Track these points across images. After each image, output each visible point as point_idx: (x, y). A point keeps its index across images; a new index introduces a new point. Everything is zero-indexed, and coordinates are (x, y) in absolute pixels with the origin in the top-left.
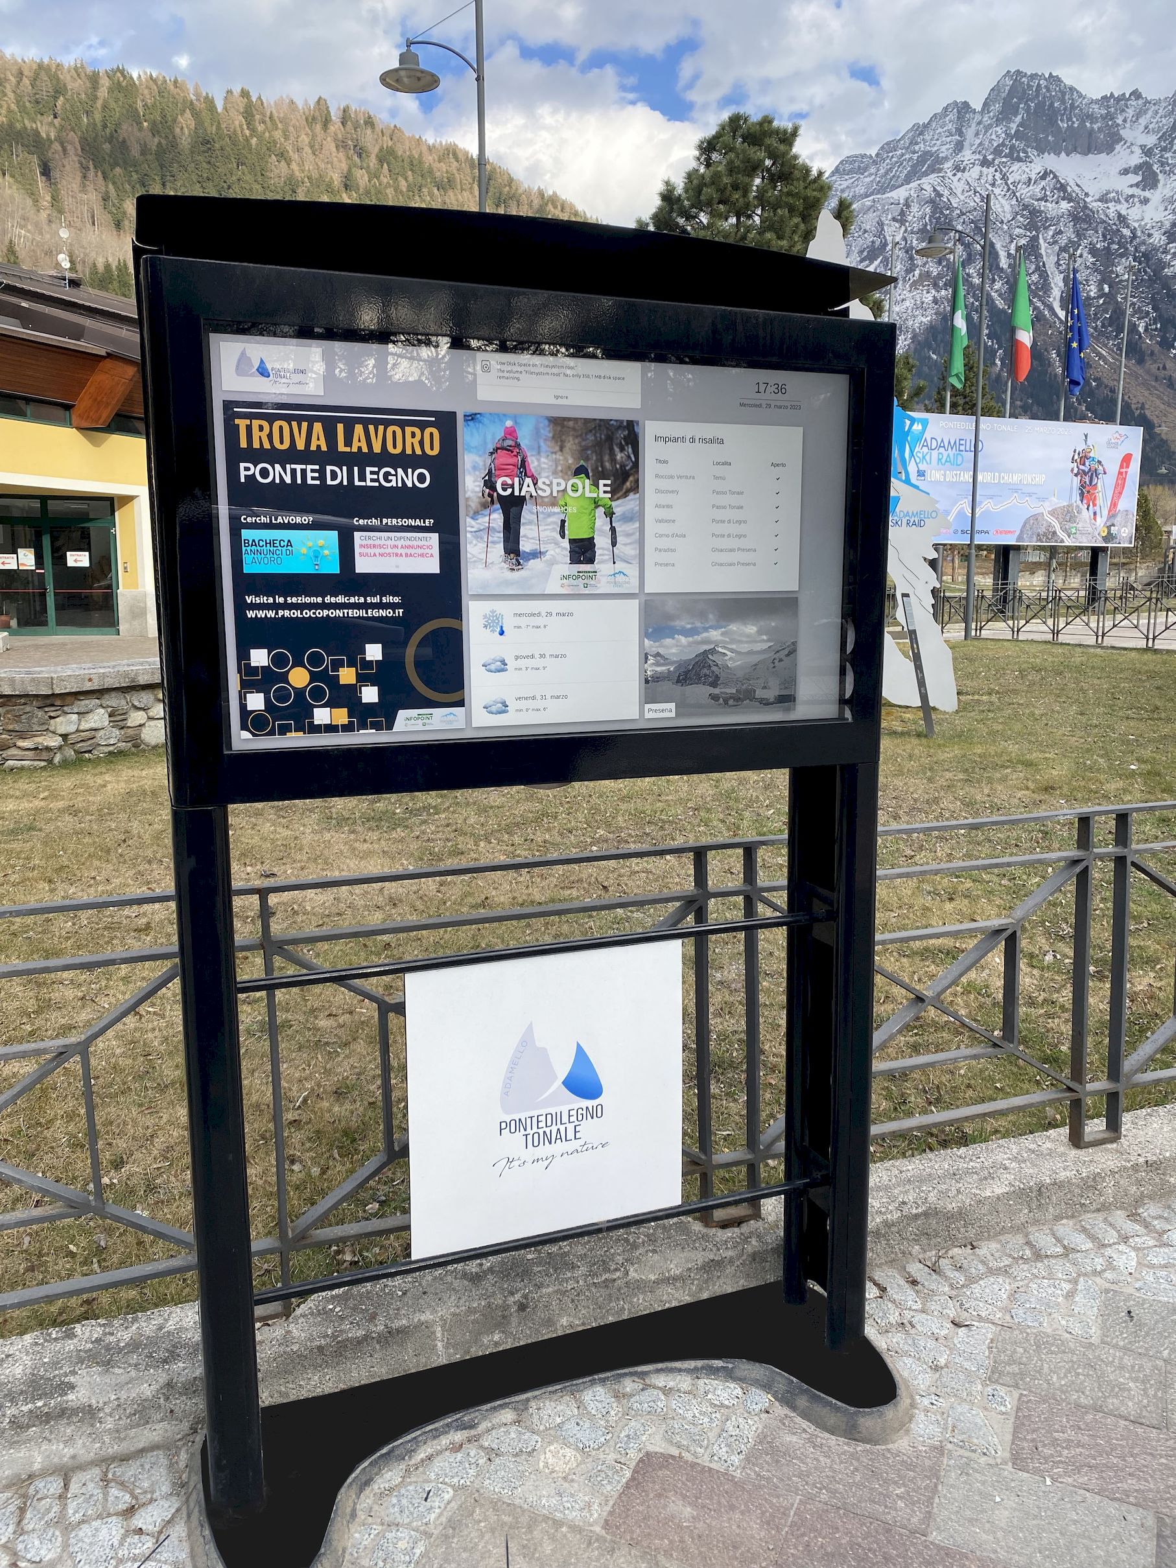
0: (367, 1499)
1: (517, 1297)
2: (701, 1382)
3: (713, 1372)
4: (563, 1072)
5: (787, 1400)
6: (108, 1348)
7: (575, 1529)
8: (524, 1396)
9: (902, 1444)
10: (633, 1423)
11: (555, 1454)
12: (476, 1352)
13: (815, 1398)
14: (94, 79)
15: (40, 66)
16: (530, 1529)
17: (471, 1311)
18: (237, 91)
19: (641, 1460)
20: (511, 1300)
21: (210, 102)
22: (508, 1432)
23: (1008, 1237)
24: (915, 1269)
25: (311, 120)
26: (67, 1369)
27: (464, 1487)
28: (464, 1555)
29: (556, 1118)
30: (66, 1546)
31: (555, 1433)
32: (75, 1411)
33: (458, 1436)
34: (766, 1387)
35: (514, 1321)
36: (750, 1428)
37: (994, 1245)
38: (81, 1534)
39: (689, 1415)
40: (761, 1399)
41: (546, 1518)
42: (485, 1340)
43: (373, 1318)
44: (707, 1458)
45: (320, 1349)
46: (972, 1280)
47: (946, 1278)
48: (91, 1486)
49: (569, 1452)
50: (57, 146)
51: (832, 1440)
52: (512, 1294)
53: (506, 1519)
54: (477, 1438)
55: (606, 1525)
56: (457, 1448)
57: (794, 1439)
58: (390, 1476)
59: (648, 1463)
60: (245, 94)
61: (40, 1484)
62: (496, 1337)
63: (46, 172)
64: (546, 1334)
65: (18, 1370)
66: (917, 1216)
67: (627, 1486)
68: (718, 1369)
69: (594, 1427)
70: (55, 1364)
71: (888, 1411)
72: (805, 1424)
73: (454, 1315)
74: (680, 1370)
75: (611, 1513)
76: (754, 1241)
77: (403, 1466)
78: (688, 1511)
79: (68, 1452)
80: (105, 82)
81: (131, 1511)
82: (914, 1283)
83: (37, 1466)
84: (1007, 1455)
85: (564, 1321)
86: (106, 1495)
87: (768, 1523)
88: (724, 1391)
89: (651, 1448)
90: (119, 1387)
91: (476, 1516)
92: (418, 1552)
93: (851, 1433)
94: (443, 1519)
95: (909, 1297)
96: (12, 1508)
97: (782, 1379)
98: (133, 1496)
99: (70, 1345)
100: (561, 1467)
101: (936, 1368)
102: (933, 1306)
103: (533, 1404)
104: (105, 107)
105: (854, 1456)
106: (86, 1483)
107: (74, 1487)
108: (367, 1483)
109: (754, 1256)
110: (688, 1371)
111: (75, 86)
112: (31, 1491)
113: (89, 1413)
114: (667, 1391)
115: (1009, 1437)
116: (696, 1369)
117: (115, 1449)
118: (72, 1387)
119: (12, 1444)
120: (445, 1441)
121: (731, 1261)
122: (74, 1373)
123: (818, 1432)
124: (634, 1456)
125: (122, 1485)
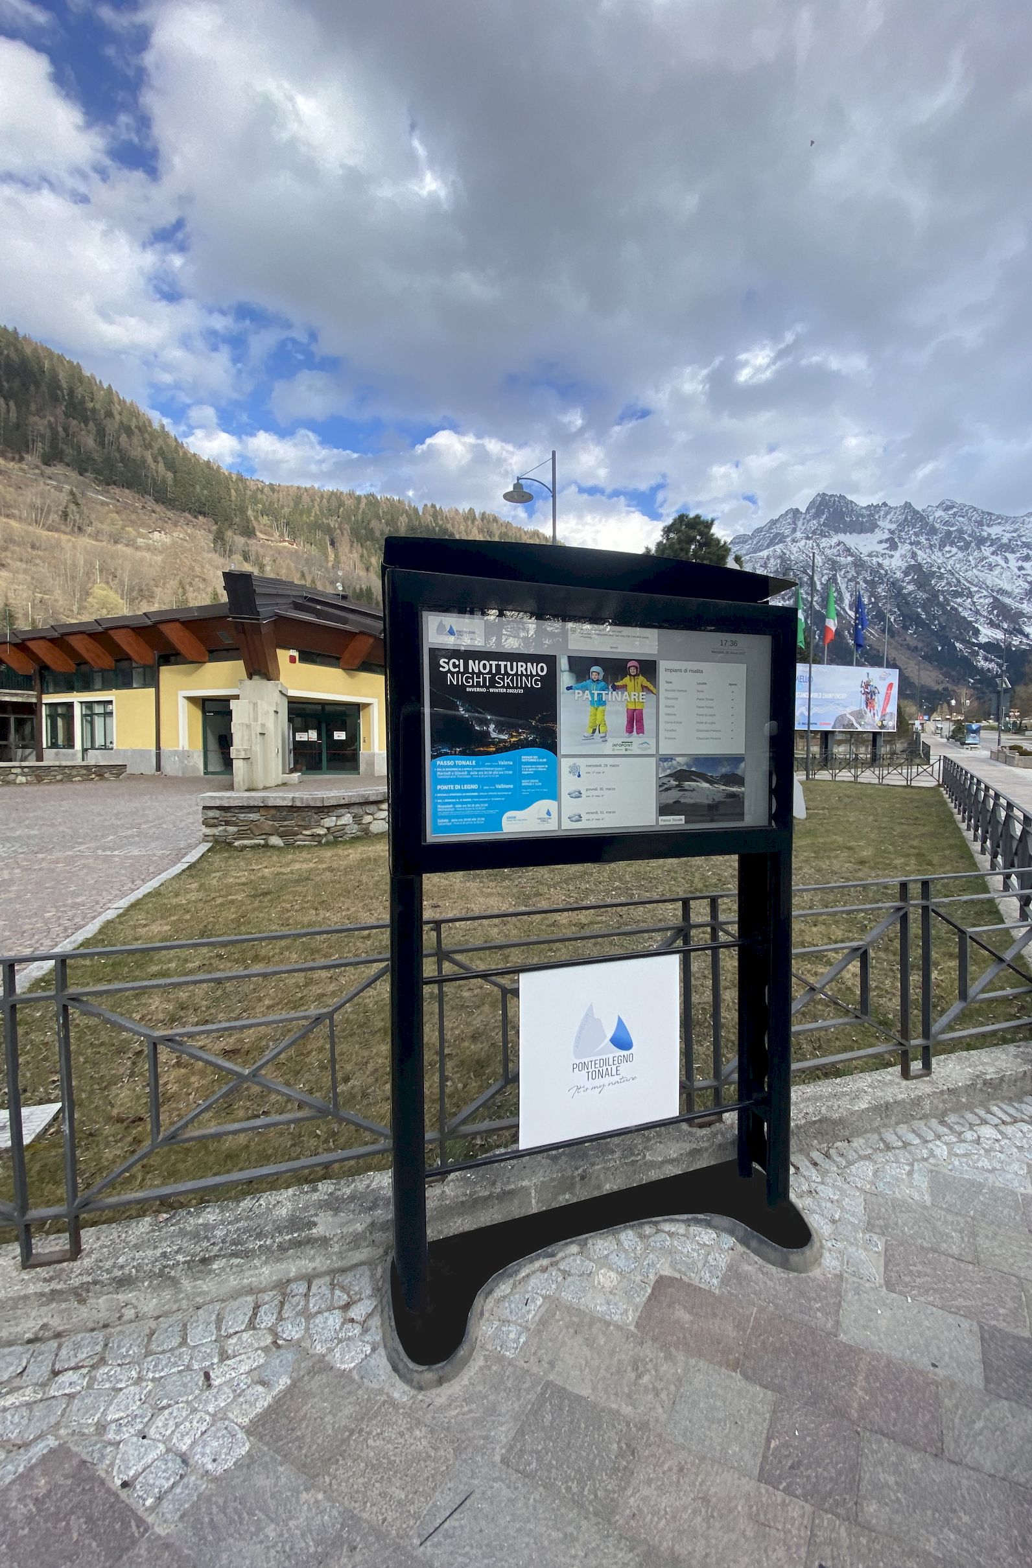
0: (490, 1303)
1: (580, 1171)
2: (691, 1229)
3: (698, 1222)
4: (610, 1035)
5: (744, 1242)
6: (337, 1199)
7: (619, 1328)
8: (584, 1236)
9: (816, 1273)
10: (651, 1256)
11: (604, 1275)
12: (554, 1205)
13: (761, 1241)
14: (359, 498)
15: (332, 493)
16: (590, 1327)
17: (553, 1180)
18: (429, 505)
19: (657, 1281)
20: (576, 1173)
21: (416, 510)
22: (575, 1260)
23: (869, 1135)
24: (815, 1155)
25: (466, 519)
26: (312, 1212)
27: (550, 1296)
28: (550, 1344)
29: (606, 1062)
30: (307, 1329)
31: (604, 1262)
32: (316, 1240)
33: (545, 1262)
34: (731, 1233)
35: (578, 1186)
36: (722, 1260)
37: (861, 1141)
38: (317, 1321)
39: (685, 1251)
40: (729, 1241)
41: (600, 1320)
42: (561, 1198)
43: (494, 1183)
44: (697, 1280)
45: (462, 1202)
46: (850, 1164)
47: (834, 1161)
48: (324, 1288)
49: (613, 1275)
50: (338, 531)
51: (773, 1269)
52: (577, 1169)
53: (575, 1319)
54: (557, 1263)
55: (637, 1326)
56: (544, 1270)
57: (750, 1268)
58: (503, 1288)
59: (662, 1283)
60: (433, 506)
61: (294, 1286)
62: (567, 1197)
63: (333, 543)
64: (596, 1194)
65: (284, 1212)
66: (815, 1122)
67: (649, 1299)
68: (701, 1220)
69: (627, 1259)
70: (305, 1209)
71: (807, 1251)
72: (756, 1258)
73: (542, 1182)
74: (678, 1221)
75: (640, 1317)
76: (719, 1137)
77: (511, 1281)
78: (687, 1317)
79: (311, 1265)
80: (364, 501)
81: (346, 1307)
82: (815, 1164)
83: (292, 1274)
84: (882, 1281)
85: (608, 1186)
86: (333, 1294)
87: (738, 1326)
88: (707, 1236)
89: (663, 1273)
90: (342, 1225)
91: (558, 1316)
92: (522, 1340)
93: (785, 1265)
94: (537, 1318)
95: (813, 1174)
96: (276, 1302)
97: (741, 1227)
98: (349, 1295)
99: (315, 1196)
100: (608, 1284)
101: (834, 1222)
102: (828, 1180)
103: (590, 1242)
104: (363, 512)
105: (788, 1281)
106: (320, 1286)
107: (314, 1289)
108: (490, 1292)
109: (720, 1146)
110: (683, 1221)
111: (349, 502)
112: (289, 1291)
113: (324, 1241)
114: (671, 1234)
115: (882, 1269)
116: (688, 1220)
117: (339, 1264)
118: (315, 1224)
119: (278, 1260)
120: (537, 1264)
121: (706, 1149)
122: (316, 1215)
123: (764, 1263)
124: (652, 1278)
125: (343, 1289)
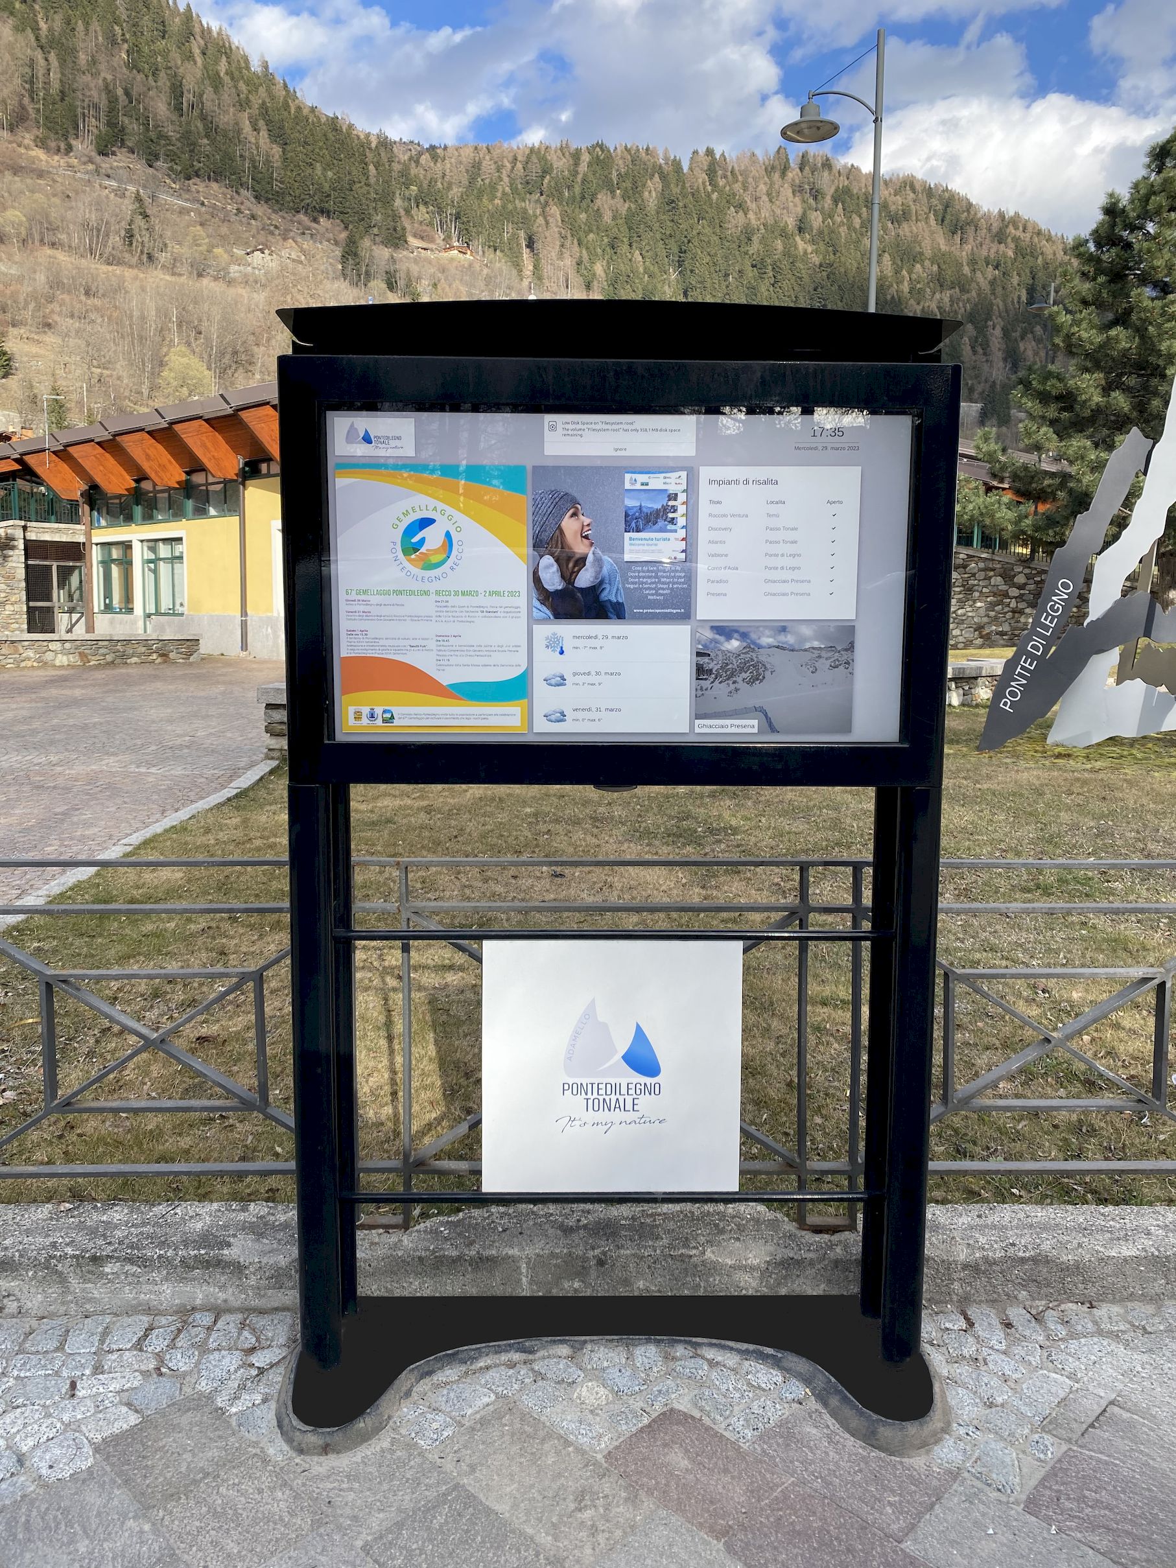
0: (424, 1385)
1: (597, 1252)
2: (747, 1363)
3: (763, 1357)
4: (622, 1048)
5: (822, 1398)
6: (266, 1224)
7: (580, 1451)
8: (583, 1338)
9: (918, 1462)
10: (669, 1382)
11: (589, 1390)
12: (555, 1292)
13: (845, 1399)
16: (543, 1441)
17: (553, 1255)
19: (664, 1414)
20: (591, 1254)
22: (559, 1363)
23: (1136, 1304)
24: (1016, 1314)
26: (231, 1232)
27: (506, 1397)
28: (481, 1447)
29: (616, 1089)
30: (198, 1363)
31: (599, 1375)
32: (228, 1264)
33: (516, 1356)
34: (807, 1381)
35: (593, 1273)
36: (776, 1412)
37: (1116, 1309)
38: (211, 1357)
39: (724, 1388)
40: (799, 1390)
41: (560, 1437)
42: (566, 1285)
43: (472, 1243)
44: (723, 1426)
45: (420, 1259)
46: (1073, 1335)
47: (1046, 1329)
48: (232, 1325)
49: (602, 1391)
51: (850, 1441)
52: (593, 1249)
53: (527, 1428)
54: (531, 1362)
55: (609, 1456)
56: (512, 1365)
57: (814, 1431)
58: (449, 1373)
59: (670, 1416)
61: (198, 1316)
62: (576, 1285)
64: (622, 1291)
65: (199, 1226)
67: (641, 1430)
68: (768, 1356)
69: (634, 1376)
70: (225, 1227)
71: (911, 1428)
72: (831, 1421)
73: (538, 1255)
74: (731, 1349)
75: (617, 1448)
76: (838, 1250)
77: (463, 1368)
78: (685, 1463)
79: (222, 1296)
81: (253, 1350)
82: (1009, 1325)
83: (198, 1302)
84: (1024, 1497)
85: (641, 1284)
86: (240, 1334)
87: (752, 1492)
88: (765, 1375)
89: (676, 1406)
90: (264, 1253)
91: (504, 1421)
92: (445, 1434)
93: (869, 1438)
94: (478, 1416)
95: (997, 1338)
96: (173, 1328)
97: (823, 1377)
98: (258, 1340)
99: (242, 1216)
100: (591, 1400)
101: (991, 1405)
102: (1018, 1350)
103: (589, 1346)
105: (864, 1459)
106: (229, 1323)
107: (220, 1324)
108: (430, 1373)
109: (836, 1263)
110: (739, 1351)
112: (191, 1320)
113: (238, 1269)
114: (712, 1364)
115: (1033, 1482)
116: (747, 1352)
117: (256, 1303)
118: (229, 1245)
119: (182, 1279)
120: (504, 1357)
121: (812, 1263)
122: (234, 1236)
123: (840, 1431)
124: (658, 1408)
125: (253, 1331)
